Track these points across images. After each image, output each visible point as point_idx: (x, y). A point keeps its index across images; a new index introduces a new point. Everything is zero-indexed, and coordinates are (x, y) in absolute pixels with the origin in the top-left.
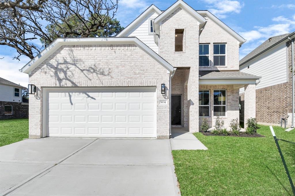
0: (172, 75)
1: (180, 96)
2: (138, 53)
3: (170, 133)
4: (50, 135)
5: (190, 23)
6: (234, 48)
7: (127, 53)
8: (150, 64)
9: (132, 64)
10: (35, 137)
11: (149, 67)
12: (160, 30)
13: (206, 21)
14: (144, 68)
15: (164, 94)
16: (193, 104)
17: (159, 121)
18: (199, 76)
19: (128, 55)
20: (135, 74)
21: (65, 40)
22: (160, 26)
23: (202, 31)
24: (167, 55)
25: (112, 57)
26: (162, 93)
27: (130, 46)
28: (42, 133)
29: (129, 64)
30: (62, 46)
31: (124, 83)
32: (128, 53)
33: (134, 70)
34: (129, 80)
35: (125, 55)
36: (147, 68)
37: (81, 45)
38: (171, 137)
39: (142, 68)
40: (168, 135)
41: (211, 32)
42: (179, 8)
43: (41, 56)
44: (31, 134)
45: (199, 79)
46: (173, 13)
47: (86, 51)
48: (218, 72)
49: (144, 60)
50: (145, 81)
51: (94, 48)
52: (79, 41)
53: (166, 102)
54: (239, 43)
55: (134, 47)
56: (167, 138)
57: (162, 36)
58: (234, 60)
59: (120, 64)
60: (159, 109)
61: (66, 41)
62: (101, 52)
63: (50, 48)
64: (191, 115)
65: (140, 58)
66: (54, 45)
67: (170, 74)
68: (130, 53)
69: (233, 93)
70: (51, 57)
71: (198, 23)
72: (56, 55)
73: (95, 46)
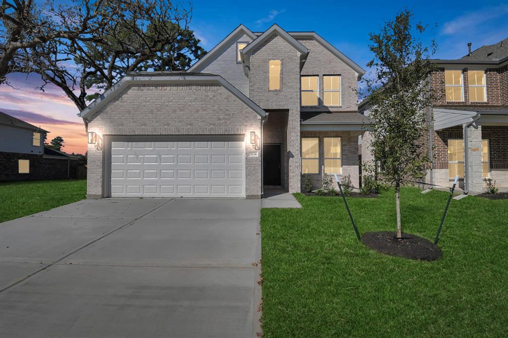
0: (263, 121)
1: (280, 146)
2: (223, 94)
3: (262, 192)
4: (113, 195)
5: (288, 54)
6: (350, 81)
7: (209, 94)
8: (237, 108)
9: (215, 108)
10: (95, 197)
11: (235, 111)
12: (251, 61)
13: (309, 51)
14: (230, 112)
15: (254, 144)
16: (293, 156)
17: (248, 177)
18: (300, 121)
19: (211, 96)
20: (219, 119)
21: (133, 79)
22: (251, 58)
23: (304, 62)
24: (259, 94)
25: (191, 98)
26: (251, 143)
27: (212, 86)
28: (103, 192)
29: (212, 108)
30: (129, 86)
31: (205, 130)
32: (211, 94)
33: (217, 115)
34: (212, 126)
35: (207, 96)
36: (233, 112)
37: (152, 84)
38: (262, 197)
39: (227, 112)
40: (260, 193)
41: (319, 61)
42: (274, 35)
43: (104, 97)
44: (90, 193)
45: (301, 125)
46: (266, 41)
47: (159, 91)
48: (329, 114)
49: (230, 103)
50: (230, 129)
51: (168, 88)
52: (151, 80)
53: (257, 153)
54: (357, 74)
55: (218, 87)
56: (258, 198)
57: (253, 70)
58: (351, 97)
59: (200, 108)
60: (248, 163)
61: (135, 79)
62: (177, 93)
63: (116, 88)
64: (291, 170)
65: (226, 100)
66: (120, 85)
67: (262, 120)
68: (213, 93)
69: (350, 142)
70: (116, 98)
71: (299, 54)
72: (121, 97)
73: (170, 85)
